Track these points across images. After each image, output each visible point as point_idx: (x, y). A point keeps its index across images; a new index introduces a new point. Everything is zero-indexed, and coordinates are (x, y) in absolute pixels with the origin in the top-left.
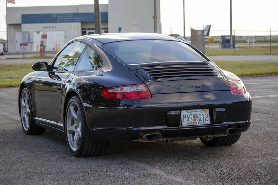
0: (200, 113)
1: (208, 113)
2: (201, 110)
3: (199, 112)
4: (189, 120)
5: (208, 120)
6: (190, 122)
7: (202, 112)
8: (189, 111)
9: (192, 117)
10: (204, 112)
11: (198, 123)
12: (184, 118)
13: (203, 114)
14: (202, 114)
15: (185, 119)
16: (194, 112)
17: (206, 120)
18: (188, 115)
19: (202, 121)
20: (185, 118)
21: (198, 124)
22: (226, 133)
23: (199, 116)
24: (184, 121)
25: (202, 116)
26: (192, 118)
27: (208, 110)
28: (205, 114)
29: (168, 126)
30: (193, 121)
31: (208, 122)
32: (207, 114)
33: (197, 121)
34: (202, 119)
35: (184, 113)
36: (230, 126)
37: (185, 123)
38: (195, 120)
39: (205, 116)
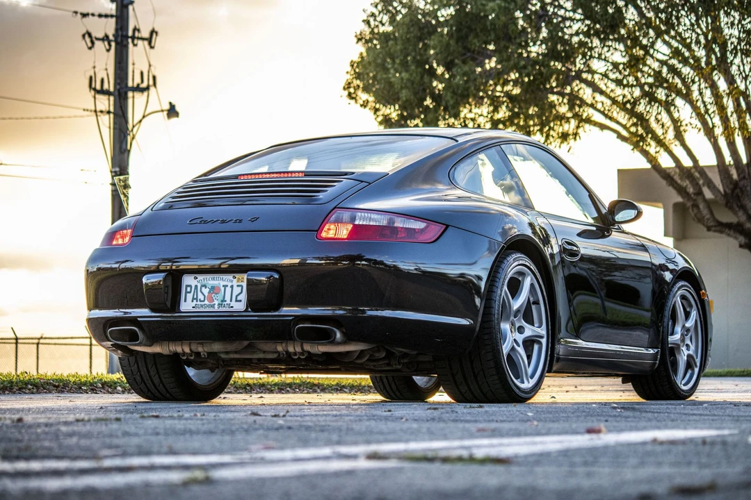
0: (225, 283)
1: (244, 283)
2: (230, 277)
3: (224, 280)
4: (197, 299)
5: (240, 301)
6: (199, 303)
7: (232, 281)
8: (201, 277)
9: (206, 291)
10: (235, 280)
11: (216, 306)
12: (186, 292)
13: (232, 287)
14: (230, 284)
15: (188, 294)
16: (213, 279)
17: (236, 301)
18: (196, 286)
19: (228, 302)
20: (190, 292)
21: (216, 308)
23: (223, 289)
24: (186, 301)
25: (228, 289)
26: (206, 294)
27: (245, 277)
28: (238, 286)
29: (153, 310)
30: (206, 302)
31: (241, 306)
32: (241, 286)
33: (216, 303)
34: (228, 298)
35: (188, 280)
37: (187, 305)
38: (211, 300)
39: (237, 290)
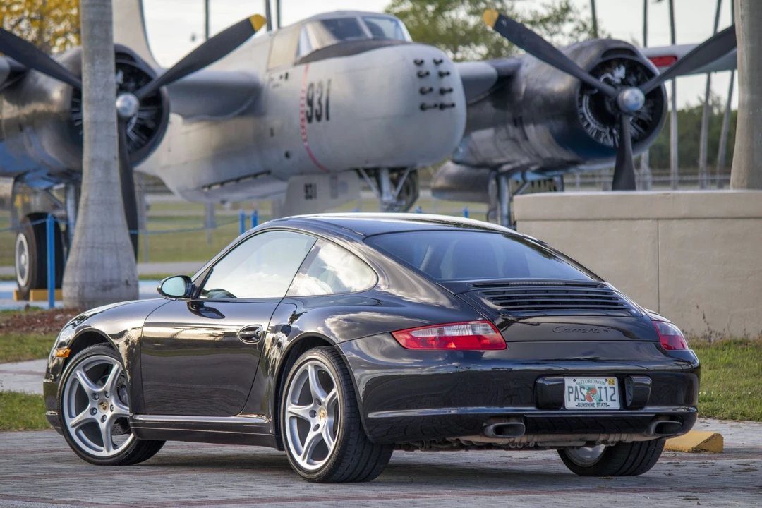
0: (600, 385)
1: (616, 386)
2: (602, 380)
3: (598, 382)
4: (578, 398)
5: (615, 401)
6: (580, 402)
7: (605, 384)
8: (579, 379)
9: (585, 392)
10: (607, 383)
11: (595, 405)
12: (569, 393)
13: (605, 388)
14: (603, 386)
15: (571, 395)
16: (589, 381)
17: (612, 400)
18: (576, 387)
19: (605, 401)
20: (572, 393)
21: (596, 407)
22: (648, 432)
23: (598, 390)
24: (569, 400)
25: (603, 390)
26: (586, 394)
27: (615, 380)
28: (611, 388)
29: (539, 407)
30: (586, 401)
31: (615, 405)
32: (613, 388)
33: (595, 402)
34: (604, 397)
35: (569, 382)
36: (658, 416)
37: (571, 404)
38: (590, 399)
39: (610, 392)
